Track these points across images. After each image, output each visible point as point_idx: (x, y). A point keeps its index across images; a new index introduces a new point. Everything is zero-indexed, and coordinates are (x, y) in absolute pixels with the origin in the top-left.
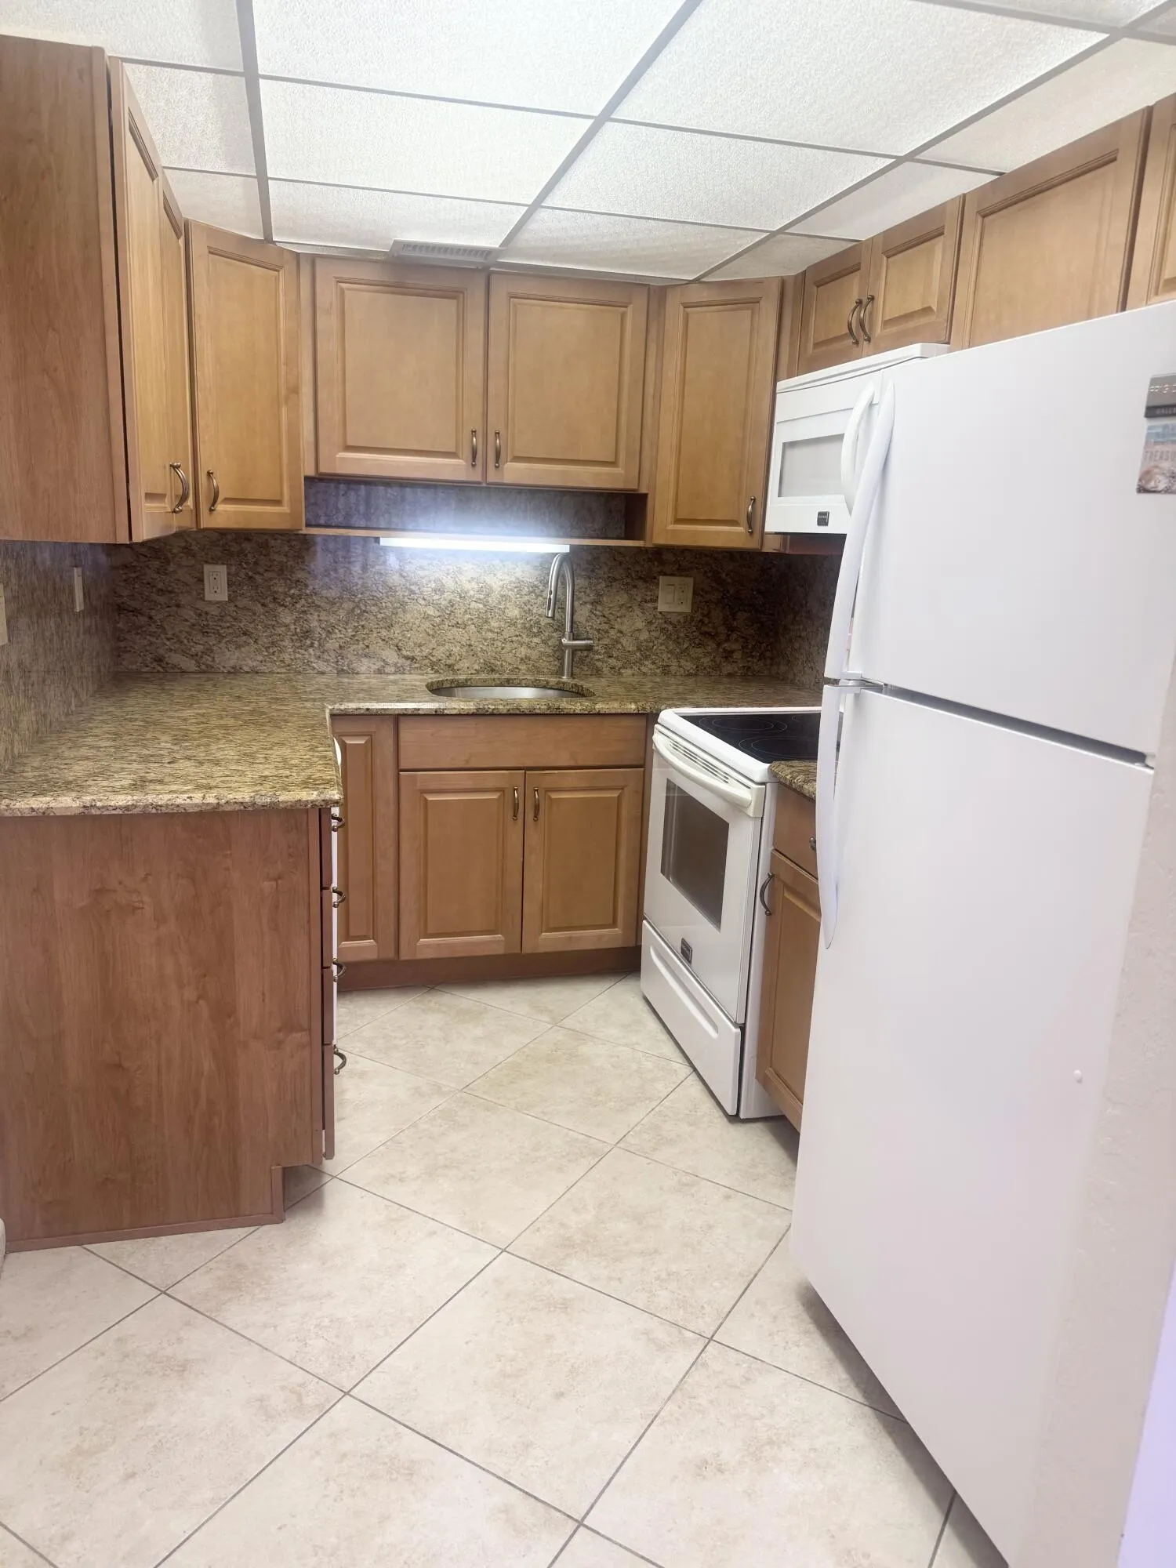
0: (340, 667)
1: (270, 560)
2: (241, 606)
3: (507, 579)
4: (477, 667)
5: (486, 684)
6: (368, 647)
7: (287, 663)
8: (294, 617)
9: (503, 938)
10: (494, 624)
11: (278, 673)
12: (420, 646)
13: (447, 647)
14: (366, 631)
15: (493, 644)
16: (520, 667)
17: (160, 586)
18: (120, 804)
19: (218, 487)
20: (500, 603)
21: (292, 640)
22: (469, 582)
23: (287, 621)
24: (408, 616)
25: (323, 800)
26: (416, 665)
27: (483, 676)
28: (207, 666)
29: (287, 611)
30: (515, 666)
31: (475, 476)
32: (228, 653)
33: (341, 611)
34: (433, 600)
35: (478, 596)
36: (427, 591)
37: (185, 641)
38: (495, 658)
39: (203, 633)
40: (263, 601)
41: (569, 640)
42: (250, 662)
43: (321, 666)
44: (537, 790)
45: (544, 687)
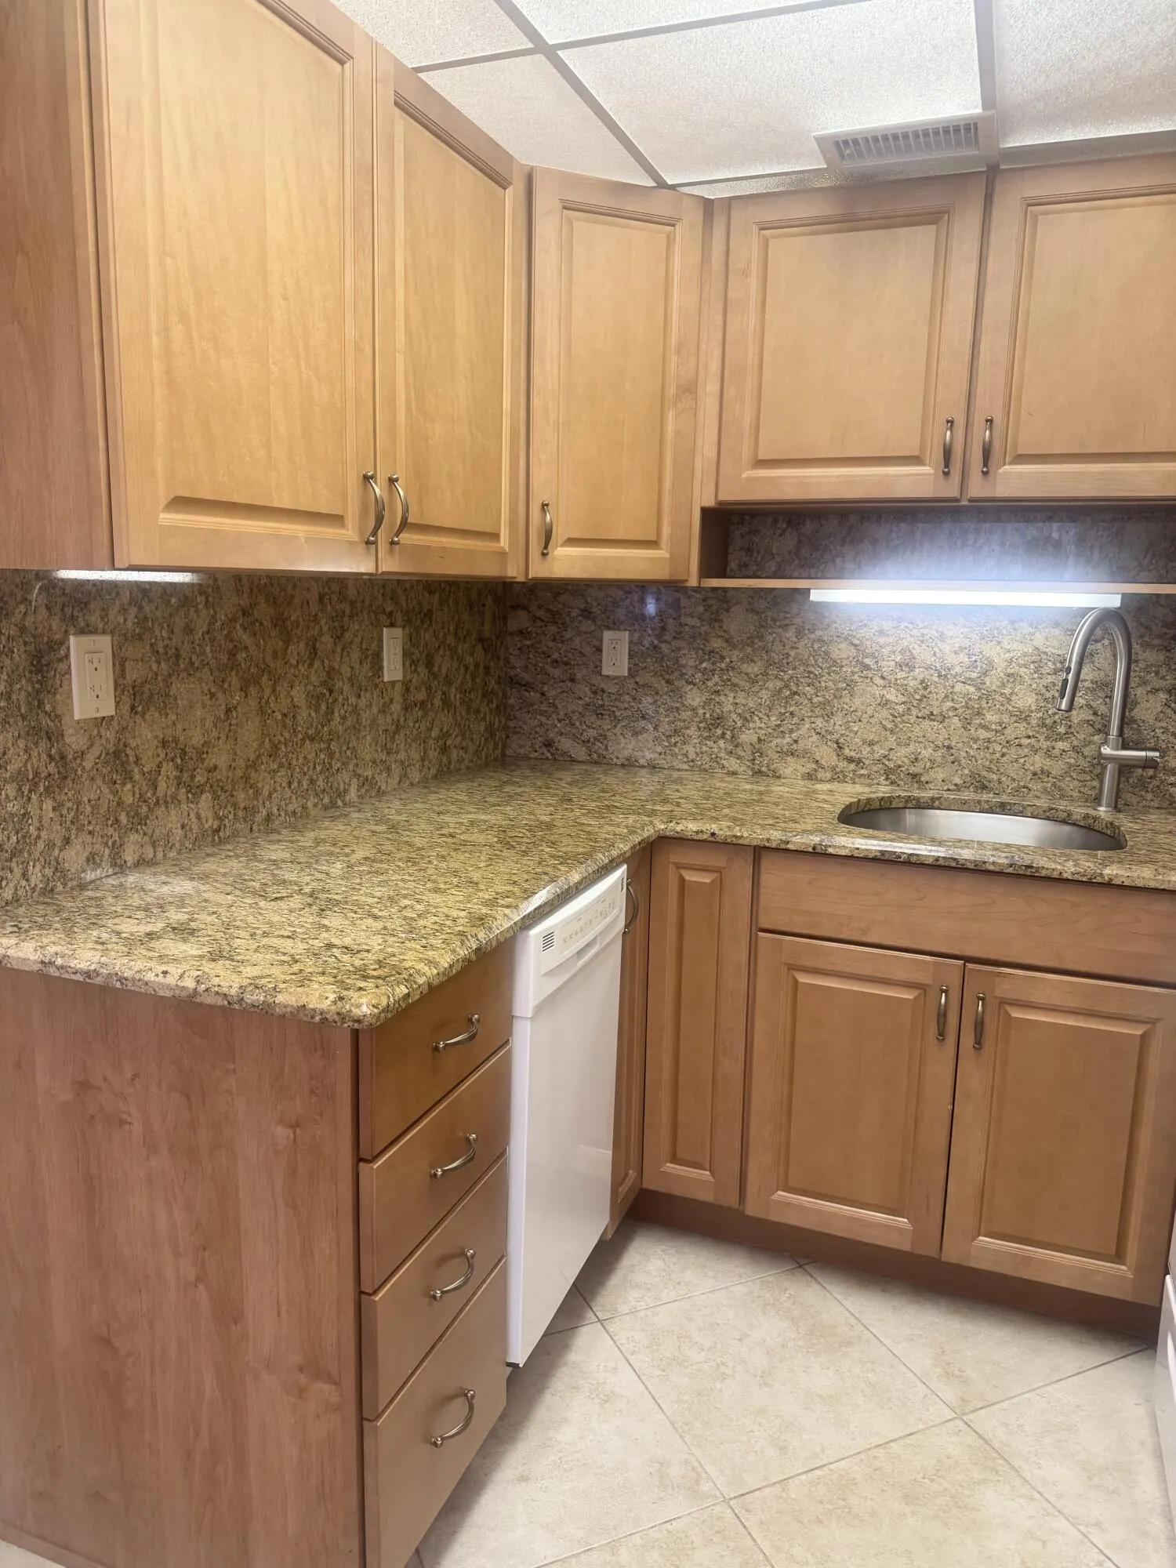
0: (757, 767)
1: (680, 624)
2: (641, 683)
3: (1019, 649)
4: (958, 780)
5: (964, 806)
6: (796, 742)
7: (691, 757)
8: (704, 699)
9: (909, 1227)
10: (991, 717)
11: (679, 770)
12: (871, 744)
13: (911, 748)
14: (795, 720)
15: (988, 748)
16: (1030, 786)
17: (556, 655)
18: (82, 966)
19: (551, 524)
20: (1003, 685)
21: (699, 728)
22: (956, 653)
23: (695, 704)
24: (857, 702)
25: (338, 1014)
26: (862, 772)
27: (968, 795)
28: (599, 755)
29: (695, 690)
30: (1022, 784)
31: (950, 490)
32: (623, 740)
33: (764, 692)
34: (896, 679)
35: (967, 675)
36: (888, 666)
37: (577, 723)
38: (990, 770)
39: (597, 714)
40: (668, 677)
41: (1112, 749)
42: (647, 753)
43: (732, 764)
44: (983, 999)
45: (1064, 822)
